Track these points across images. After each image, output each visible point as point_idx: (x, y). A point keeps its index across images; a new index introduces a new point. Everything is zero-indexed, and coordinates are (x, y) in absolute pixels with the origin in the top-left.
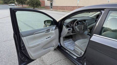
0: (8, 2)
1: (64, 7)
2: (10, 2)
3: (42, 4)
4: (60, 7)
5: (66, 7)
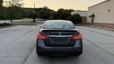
0: (57, 17)
1: (104, 24)
2: (58, 18)
3: (83, 20)
4: (100, 23)
5: (106, 24)
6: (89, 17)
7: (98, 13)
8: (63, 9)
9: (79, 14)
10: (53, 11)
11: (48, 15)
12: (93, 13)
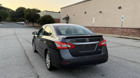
6: (63, 19)
7: (74, 15)
8: (24, 8)
9: (50, 15)
10: (9, 9)
11: (5, 15)
12: (67, 15)
